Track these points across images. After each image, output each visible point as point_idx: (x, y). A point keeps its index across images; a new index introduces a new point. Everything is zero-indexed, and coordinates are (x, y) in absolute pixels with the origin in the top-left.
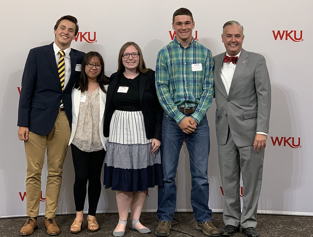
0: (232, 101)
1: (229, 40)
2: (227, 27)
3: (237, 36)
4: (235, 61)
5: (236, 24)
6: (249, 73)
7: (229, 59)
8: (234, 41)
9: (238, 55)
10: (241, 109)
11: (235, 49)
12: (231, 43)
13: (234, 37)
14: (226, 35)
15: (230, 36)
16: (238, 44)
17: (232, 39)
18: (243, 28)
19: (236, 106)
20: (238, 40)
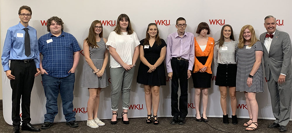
5: (271, 17)
7: (269, 36)
8: (271, 26)
10: (276, 62)
13: (271, 24)
15: (269, 24)
19: (274, 60)
20: (274, 26)
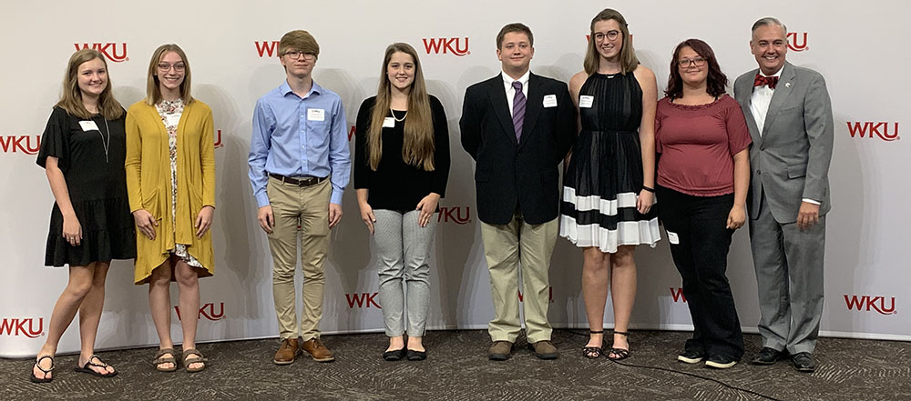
0: (767, 150)
1: (763, 49)
2: (759, 29)
3: (776, 42)
4: (773, 83)
5: (773, 24)
6: (796, 104)
7: (763, 81)
8: (771, 51)
9: (778, 74)
10: (783, 161)
11: (774, 64)
12: (766, 54)
13: (771, 44)
14: (758, 43)
15: (766, 43)
16: (779, 55)
17: (769, 48)
18: (785, 28)
19: (775, 157)
20: (778, 49)
